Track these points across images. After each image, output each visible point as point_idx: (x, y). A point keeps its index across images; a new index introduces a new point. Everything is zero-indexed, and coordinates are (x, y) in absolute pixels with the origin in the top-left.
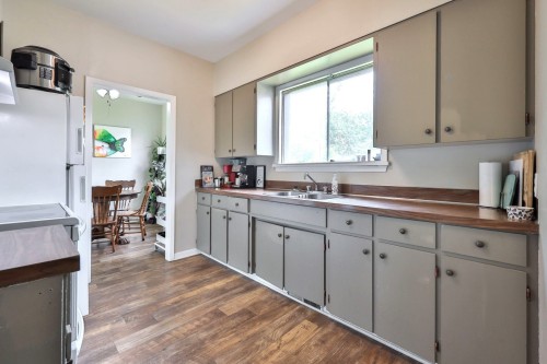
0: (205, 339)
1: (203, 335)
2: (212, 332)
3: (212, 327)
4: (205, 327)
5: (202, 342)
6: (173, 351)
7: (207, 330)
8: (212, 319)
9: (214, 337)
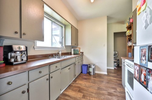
0: (94, 93)
1: (94, 95)
2: (91, 94)
3: (90, 95)
4: (91, 96)
5: (95, 94)
6: (103, 97)
7: (91, 95)
8: (87, 96)
9: (92, 93)
